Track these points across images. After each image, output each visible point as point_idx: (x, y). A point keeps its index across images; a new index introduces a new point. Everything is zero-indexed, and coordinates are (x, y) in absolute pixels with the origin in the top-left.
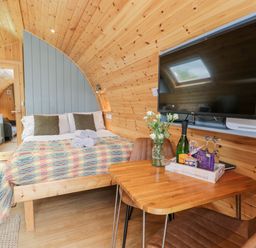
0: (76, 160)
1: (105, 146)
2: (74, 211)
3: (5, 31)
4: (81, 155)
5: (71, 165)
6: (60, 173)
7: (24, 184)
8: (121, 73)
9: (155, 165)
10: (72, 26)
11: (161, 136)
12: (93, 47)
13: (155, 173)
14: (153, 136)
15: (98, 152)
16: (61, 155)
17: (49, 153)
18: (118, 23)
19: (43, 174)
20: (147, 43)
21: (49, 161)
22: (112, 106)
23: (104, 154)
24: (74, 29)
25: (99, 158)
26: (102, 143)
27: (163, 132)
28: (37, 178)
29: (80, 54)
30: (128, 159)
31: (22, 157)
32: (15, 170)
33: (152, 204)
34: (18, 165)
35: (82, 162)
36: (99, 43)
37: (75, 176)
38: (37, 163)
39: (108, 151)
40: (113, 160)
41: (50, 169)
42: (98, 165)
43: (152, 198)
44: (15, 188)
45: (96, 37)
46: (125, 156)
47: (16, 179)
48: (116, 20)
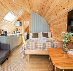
0: (40, 46)
1: (49, 42)
2: (40, 60)
3: (27, 12)
4: (42, 44)
5: (39, 47)
6: (36, 49)
7: (28, 50)
8: (56, 20)
9: (64, 51)
10: (42, 8)
11: (67, 41)
12: (47, 13)
13: (64, 54)
14: (64, 40)
15: (47, 44)
16: (36, 44)
17: (34, 43)
18: (54, 4)
19: (32, 48)
20: (64, 9)
21: (33, 45)
22: (53, 30)
23: (49, 45)
24: (42, 9)
25: (47, 46)
26: (49, 41)
27: (67, 39)
28: (31, 49)
29: (44, 15)
30: (56, 47)
31: (28, 43)
32: (26, 46)
33: (58, 64)
34: (26, 45)
35: (42, 46)
36: (49, 12)
37: (40, 50)
38: (30, 45)
39: (50, 44)
40: (51, 47)
41: (34, 47)
42: (47, 48)
43: (58, 62)
44: (26, 51)
45: (48, 10)
46: (55, 46)
47: (26, 48)
48: (53, 3)
